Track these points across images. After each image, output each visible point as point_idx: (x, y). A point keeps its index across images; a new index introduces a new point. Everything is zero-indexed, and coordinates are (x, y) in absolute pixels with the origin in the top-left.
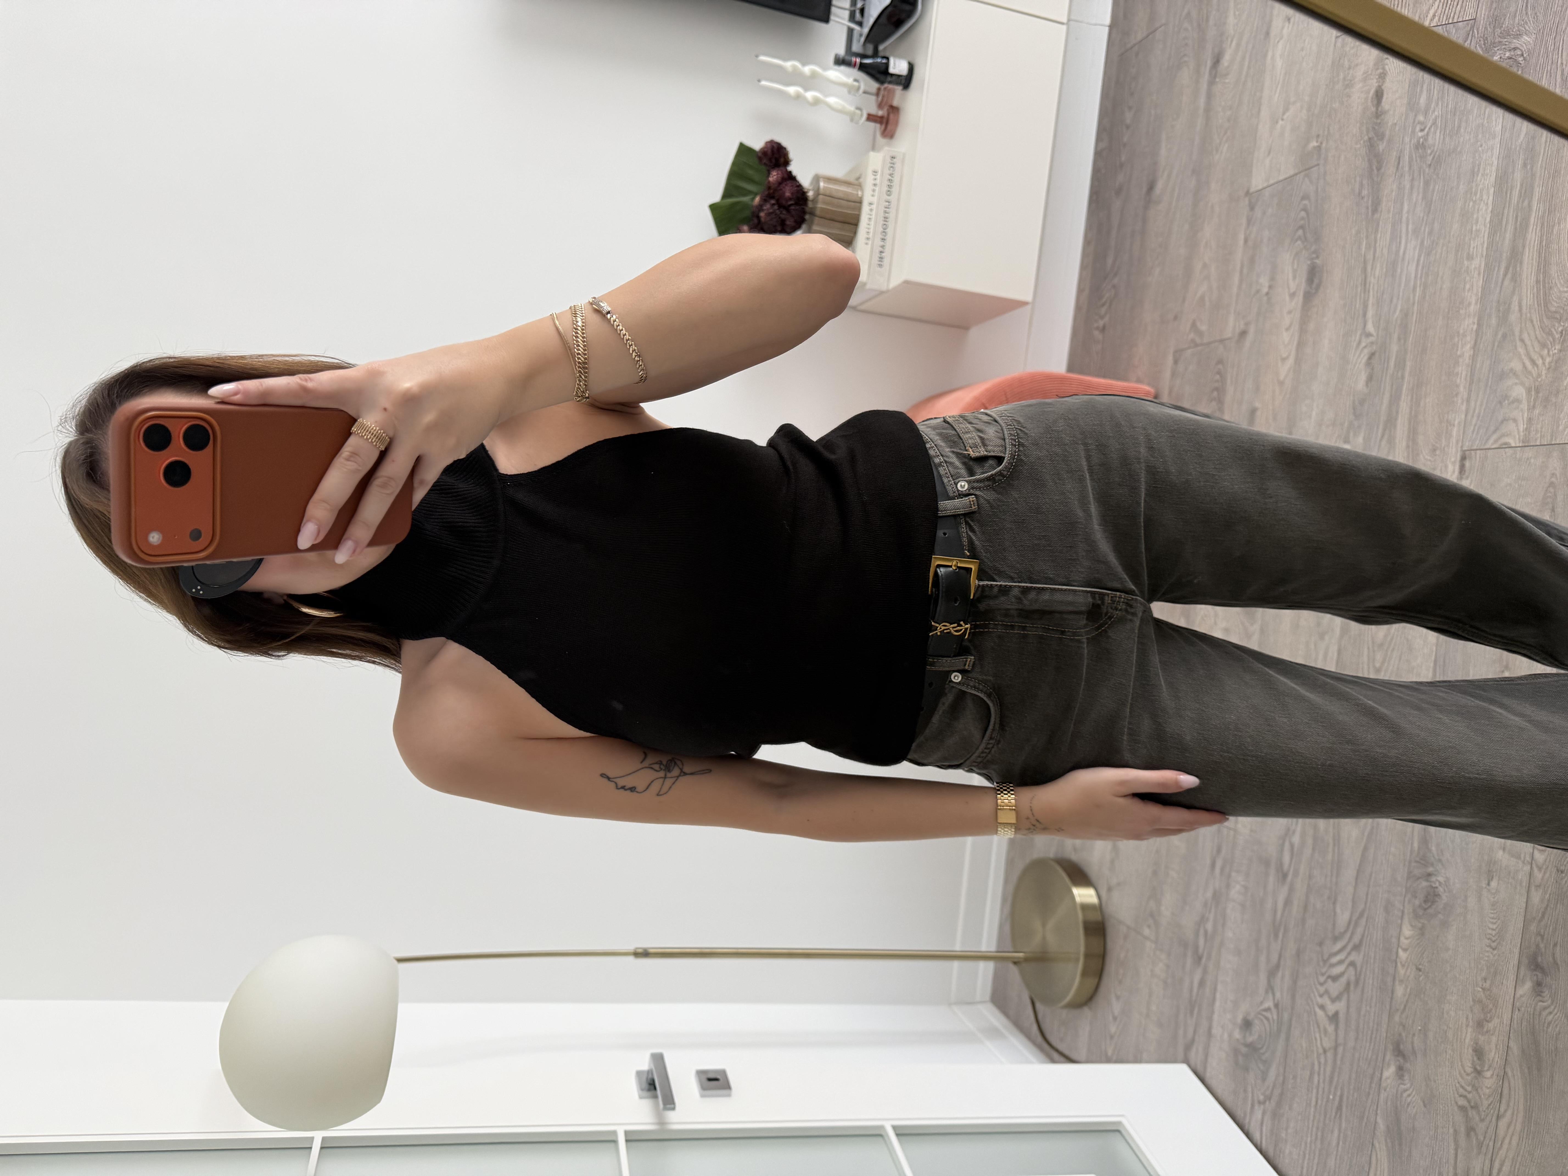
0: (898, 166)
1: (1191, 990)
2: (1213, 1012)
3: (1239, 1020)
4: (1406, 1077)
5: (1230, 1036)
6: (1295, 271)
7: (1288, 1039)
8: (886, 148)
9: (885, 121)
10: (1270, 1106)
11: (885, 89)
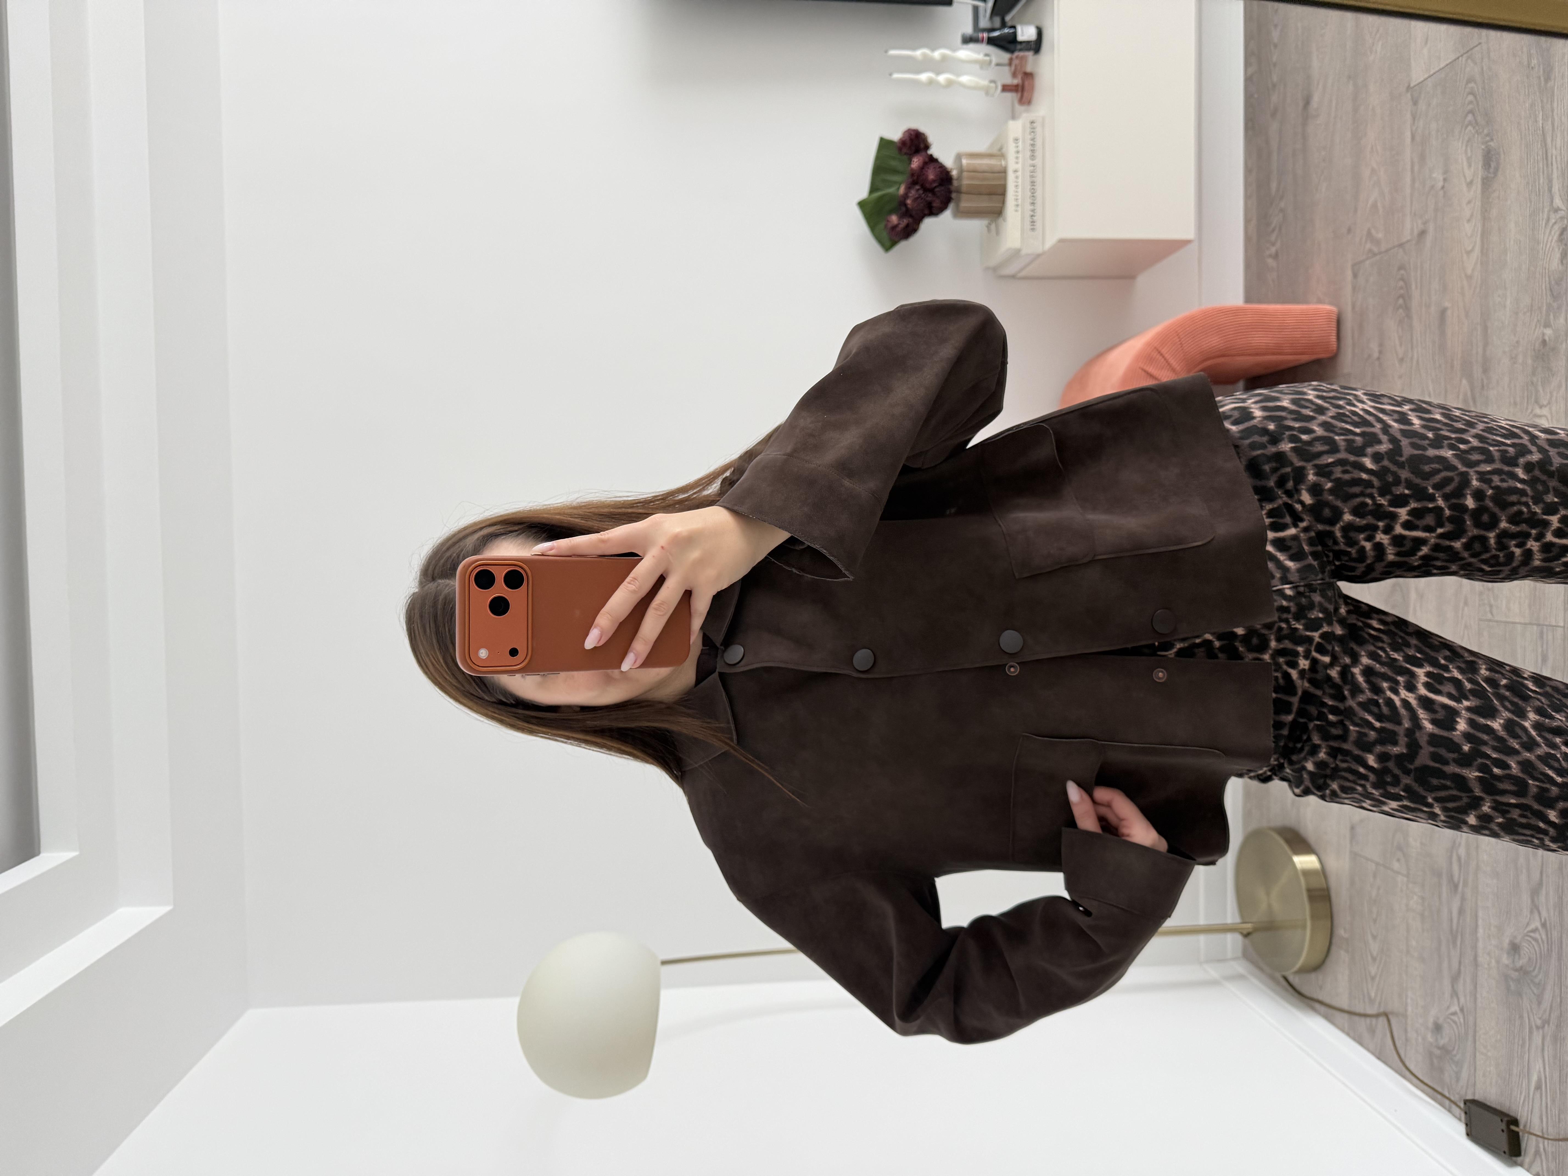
0: (1039, 130)
1: (1451, 920)
2: (1477, 940)
3: (1506, 944)
5: (1498, 962)
6: (1469, 160)
7: (1560, 959)
8: (1024, 115)
9: (1020, 89)
10: (1550, 1030)
11: (1017, 57)
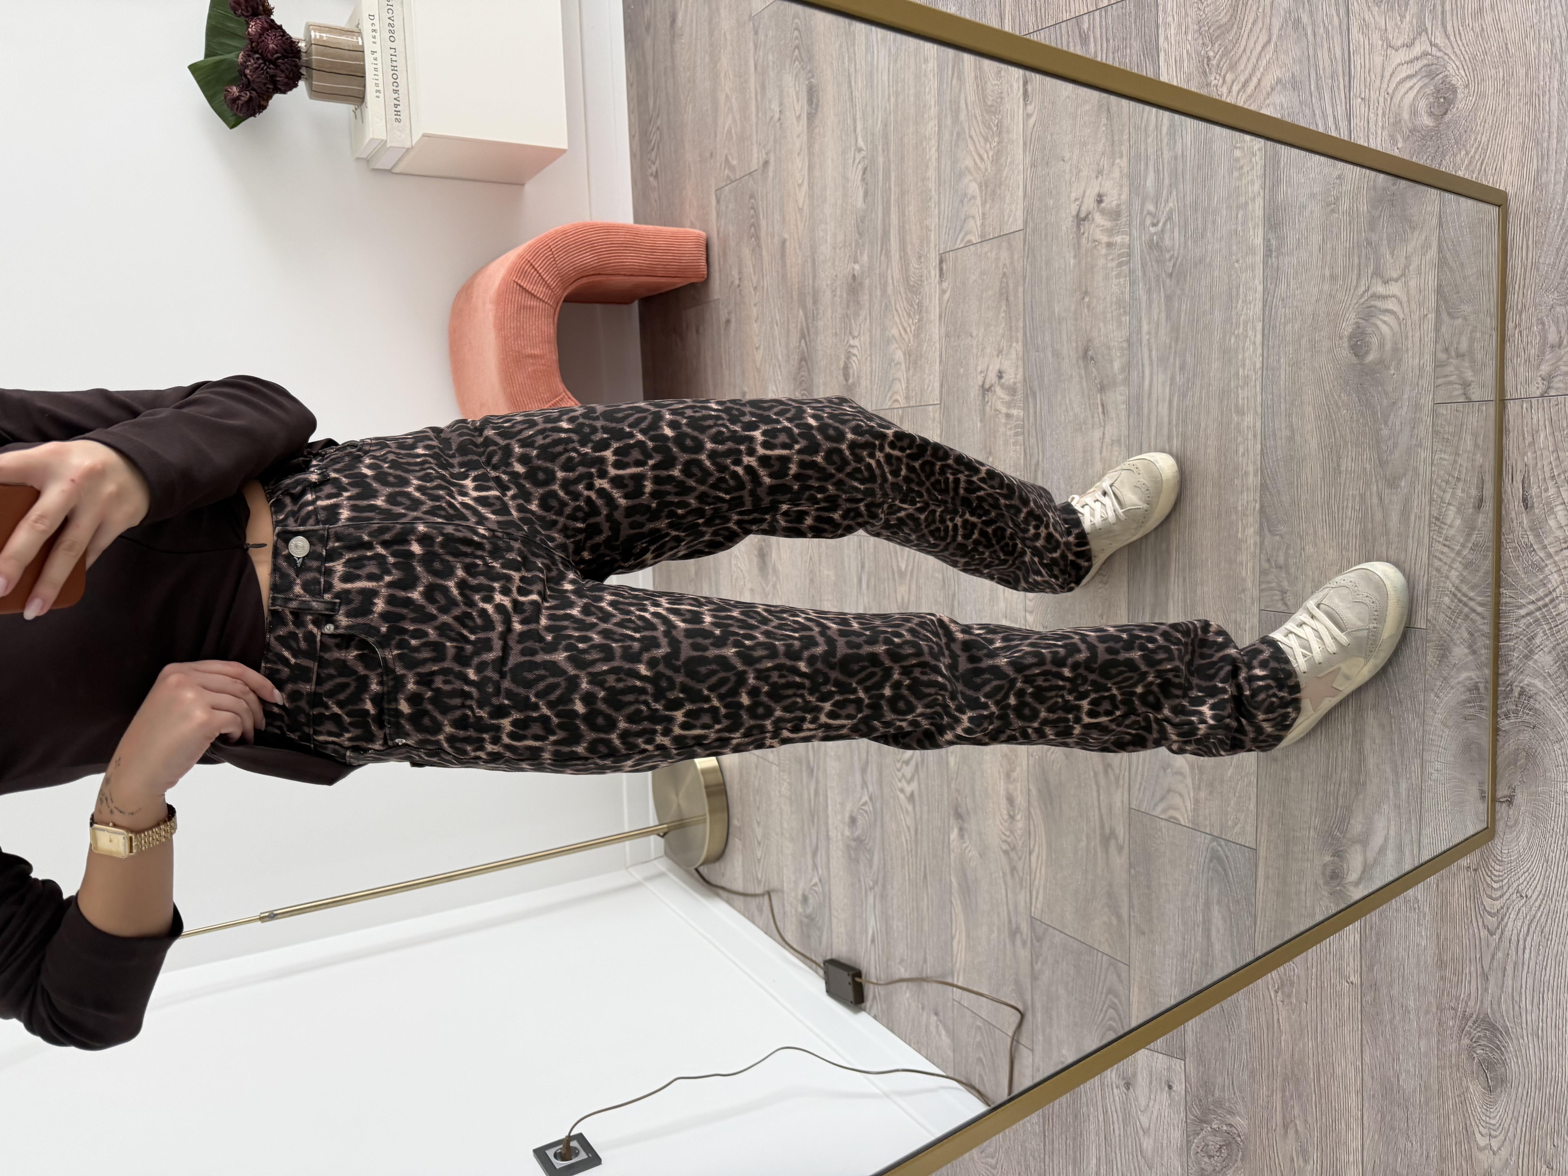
0: (397, 9)
1: (810, 801)
2: (827, 817)
3: (847, 819)
4: (966, 836)
5: (842, 835)
6: (797, 93)
7: (882, 826)
10: (878, 889)
